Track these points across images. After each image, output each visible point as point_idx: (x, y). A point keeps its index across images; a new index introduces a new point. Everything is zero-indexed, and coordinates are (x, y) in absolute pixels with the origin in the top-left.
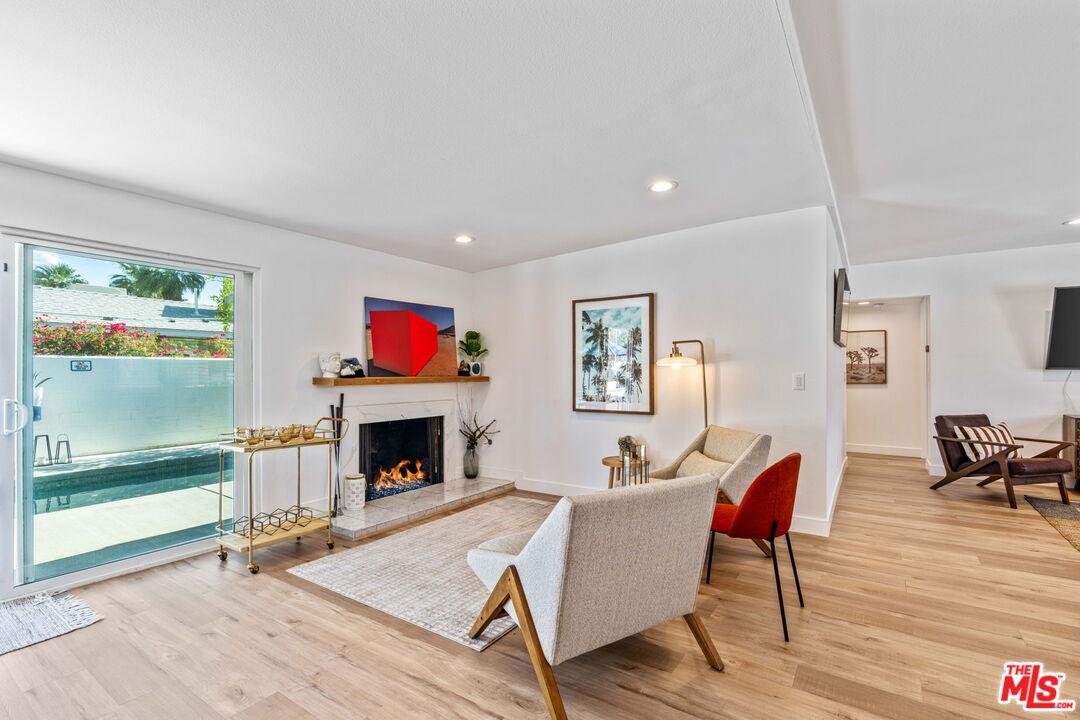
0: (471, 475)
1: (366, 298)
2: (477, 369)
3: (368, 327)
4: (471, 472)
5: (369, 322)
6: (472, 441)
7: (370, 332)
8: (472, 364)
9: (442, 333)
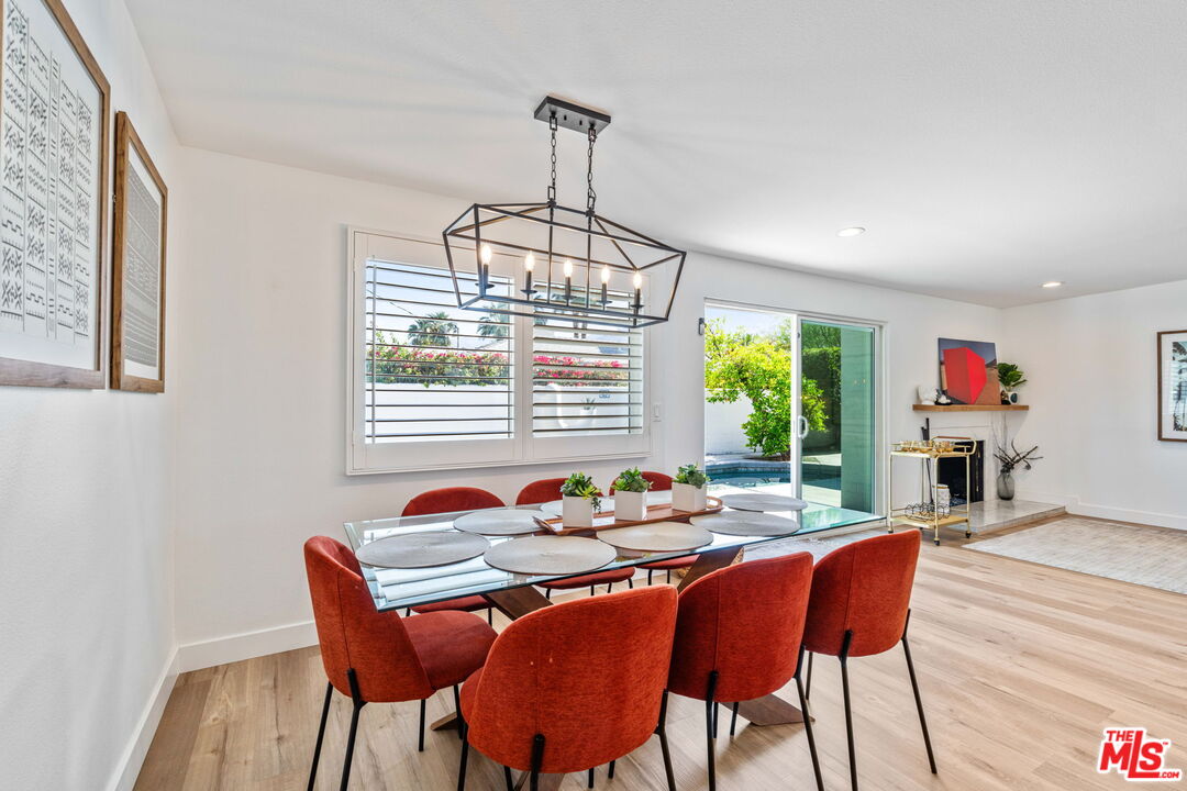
0: (1006, 497)
1: (940, 340)
2: (1014, 398)
3: (941, 363)
4: (1005, 495)
5: (942, 359)
6: (1008, 466)
7: (943, 368)
8: (1010, 394)
9: (988, 366)
